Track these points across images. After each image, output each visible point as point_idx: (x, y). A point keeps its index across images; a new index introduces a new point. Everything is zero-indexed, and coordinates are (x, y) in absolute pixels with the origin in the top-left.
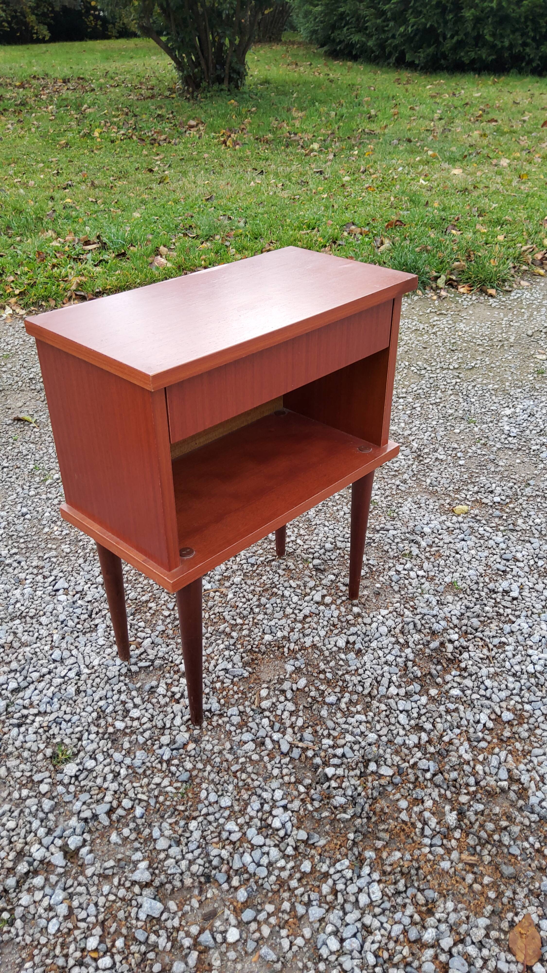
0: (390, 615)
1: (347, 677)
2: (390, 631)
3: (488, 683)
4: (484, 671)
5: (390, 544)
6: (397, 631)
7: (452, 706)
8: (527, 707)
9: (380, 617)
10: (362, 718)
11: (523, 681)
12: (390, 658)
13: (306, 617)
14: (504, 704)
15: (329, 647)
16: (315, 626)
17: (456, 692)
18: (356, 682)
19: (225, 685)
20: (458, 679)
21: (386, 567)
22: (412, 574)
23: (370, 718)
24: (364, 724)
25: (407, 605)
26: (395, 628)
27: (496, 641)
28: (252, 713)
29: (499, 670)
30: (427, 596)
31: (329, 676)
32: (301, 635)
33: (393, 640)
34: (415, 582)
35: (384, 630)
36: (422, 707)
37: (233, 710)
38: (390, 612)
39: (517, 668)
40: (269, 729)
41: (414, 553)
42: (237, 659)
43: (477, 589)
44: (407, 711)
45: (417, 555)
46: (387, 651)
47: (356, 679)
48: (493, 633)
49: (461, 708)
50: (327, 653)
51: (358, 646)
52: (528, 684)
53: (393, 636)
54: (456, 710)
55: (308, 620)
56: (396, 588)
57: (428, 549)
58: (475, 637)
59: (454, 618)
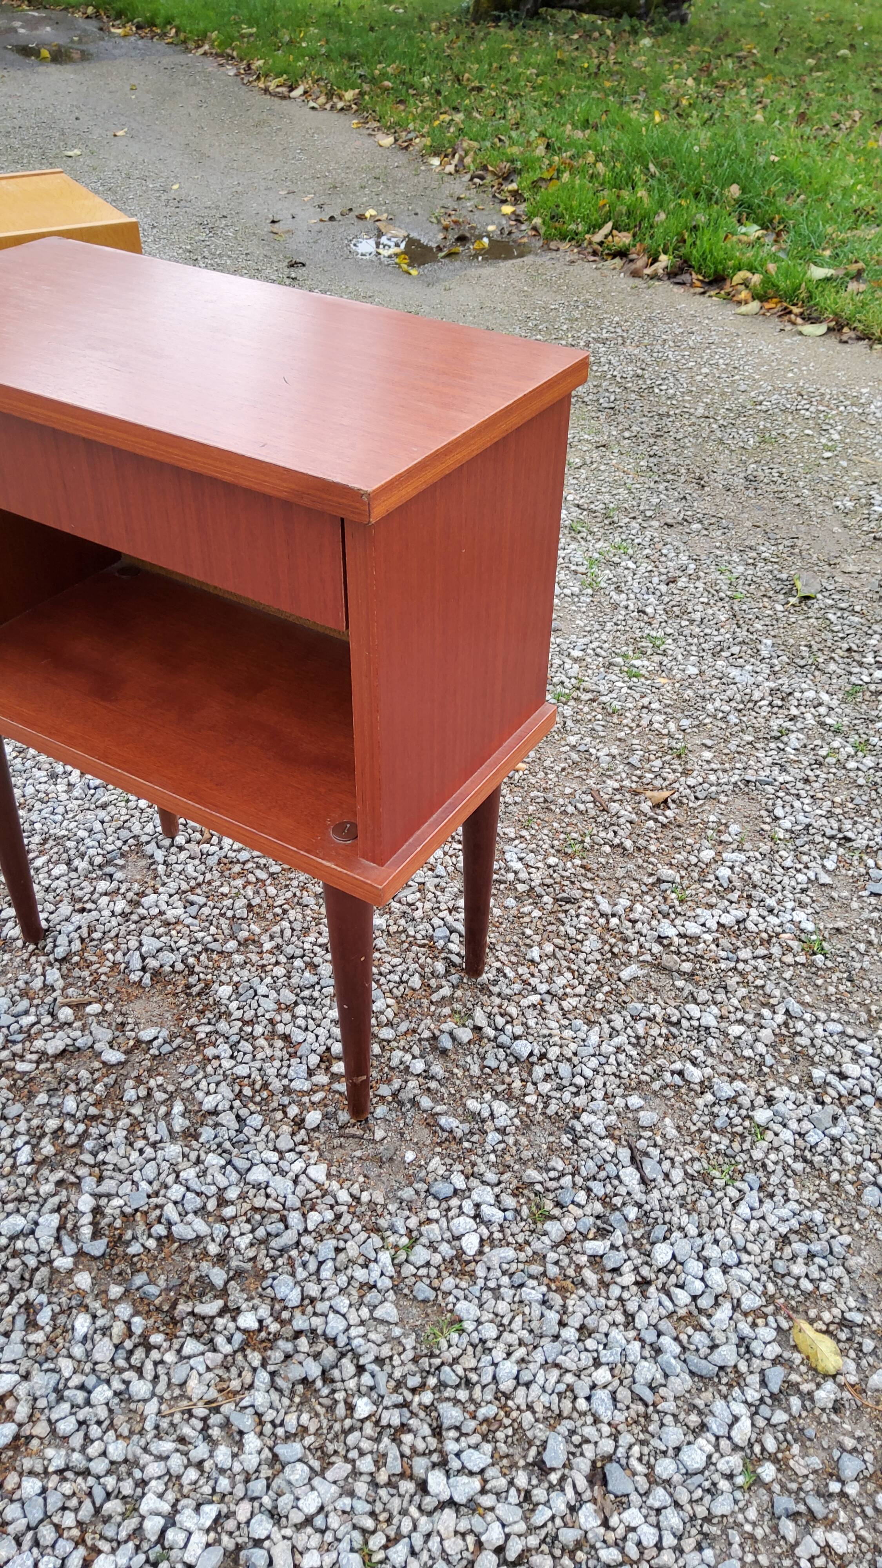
0: (311, 1186)
1: (125, 1122)
2: (257, 1186)
3: (102, 1394)
4: (140, 1388)
5: (576, 1172)
6: (260, 1202)
7: (44, 1317)
8: (31, 1486)
9: (299, 1166)
10: (24, 1156)
11: (110, 1482)
12: (176, 1192)
13: (286, 1038)
14: (42, 1429)
15: (203, 1085)
16: (259, 1056)
17: (82, 1324)
18: (110, 1137)
19: (110, 956)
20: (118, 1328)
21: (482, 1168)
22: (463, 1224)
23: (20, 1170)
24: (10, 1161)
25: (346, 1219)
26: (268, 1196)
27: (246, 1421)
28: (49, 999)
29: (149, 1425)
30: (385, 1257)
31: (130, 1094)
32: (235, 1038)
33: (232, 1194)
34: (433, 1231)
35: (259, 1174)
36: (43, 1258)
37: (53, 975)
38: (319, 1186)
39: (154, 1469)
40: (15, 1027)
41: (549, 1226)
42: (167, 957)
43: (442, 1385)
44: (32, 1232)
45: (545, 1234)
46: (195, 1184)
47: (117, 1136)
48: (270, 1415)
49: (38, 1337)
50: (189, 1083)
51: (207, 1133)
52: (99, 1494)
53: (243, 1197)
54: (32, 1325)
55: (279, 1044)
56: (407, 1193)
57: (583, 1260)
58: (255, 1370)
59: (317, 1321)
